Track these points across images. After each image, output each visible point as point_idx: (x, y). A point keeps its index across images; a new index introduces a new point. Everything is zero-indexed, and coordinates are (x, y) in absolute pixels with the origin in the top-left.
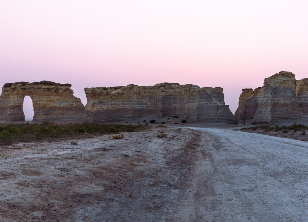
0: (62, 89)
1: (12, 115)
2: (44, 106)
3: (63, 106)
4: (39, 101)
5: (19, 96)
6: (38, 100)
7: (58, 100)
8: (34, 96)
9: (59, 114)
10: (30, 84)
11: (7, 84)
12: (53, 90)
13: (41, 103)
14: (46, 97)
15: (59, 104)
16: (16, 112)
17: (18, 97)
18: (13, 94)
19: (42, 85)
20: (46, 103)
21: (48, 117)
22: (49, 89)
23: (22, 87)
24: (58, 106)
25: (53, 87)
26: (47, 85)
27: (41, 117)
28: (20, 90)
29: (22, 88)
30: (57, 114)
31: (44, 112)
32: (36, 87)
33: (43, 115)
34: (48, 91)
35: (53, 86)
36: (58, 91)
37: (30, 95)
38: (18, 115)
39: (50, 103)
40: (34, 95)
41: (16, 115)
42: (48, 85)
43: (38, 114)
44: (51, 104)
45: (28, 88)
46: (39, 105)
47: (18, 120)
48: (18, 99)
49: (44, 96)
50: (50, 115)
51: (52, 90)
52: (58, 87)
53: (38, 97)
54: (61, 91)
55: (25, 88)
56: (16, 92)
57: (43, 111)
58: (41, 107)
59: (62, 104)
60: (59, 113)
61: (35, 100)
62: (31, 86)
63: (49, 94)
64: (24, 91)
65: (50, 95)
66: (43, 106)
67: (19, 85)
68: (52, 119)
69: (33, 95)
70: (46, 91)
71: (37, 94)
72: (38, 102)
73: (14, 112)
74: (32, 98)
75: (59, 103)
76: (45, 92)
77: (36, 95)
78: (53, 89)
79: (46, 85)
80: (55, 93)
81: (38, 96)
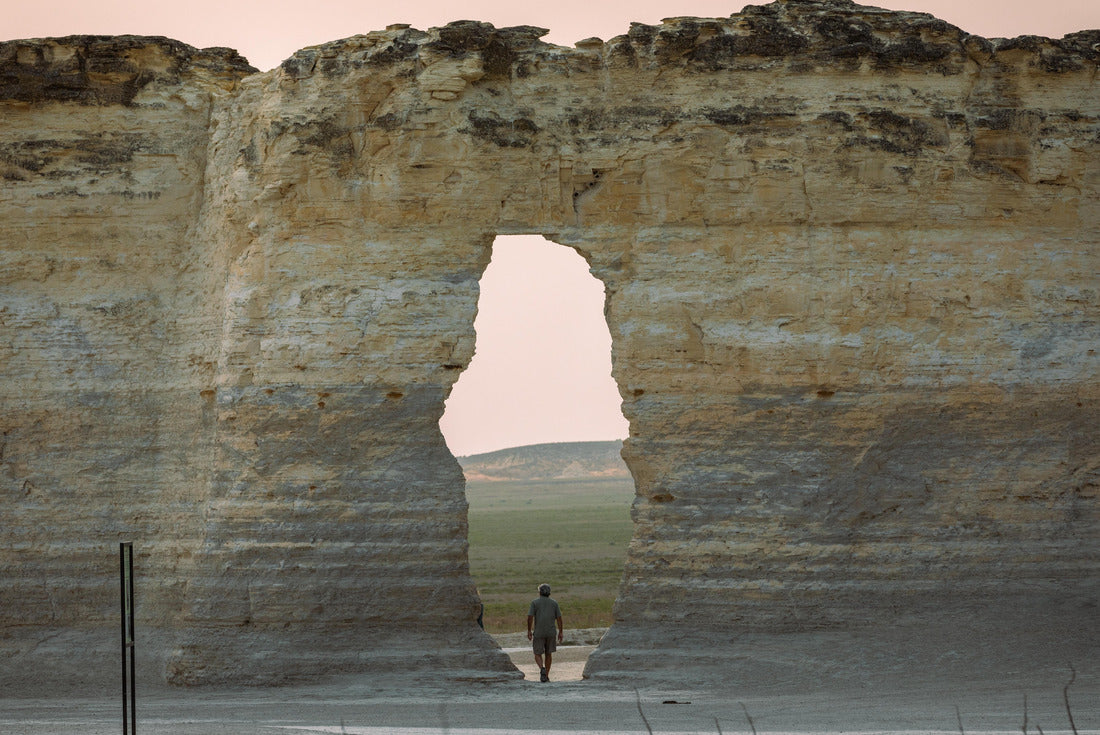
0: (1074, 117)
1: (323, 546)
2: (825, 392)
3: (1065, 374)
4: (740, 310)
5: (433, 243)
6: (721, 293)
7: (1011, 292)
8: (654, 246)
9: (1024, 498)
10: (596, 64)
11: (42, 47)
12: (956, 136)
13: (767, 338)
14: (861, 252)
15: (1014, 357)
16: (380, 495)
17: (416, 267)
18: (324, 221)
19: (802, 69)
20: (854, 340)
21: (870, 549)
22: (900, 122)
23: (486, 105)
24: (1011, 378)
25: (949, 87)
26: (865, 65)
27: (761, 567)
28: (460, 150)
29: (484, 128)
30: (998, 512)
31: (811, 486)
32: (689, 93)
33: (793, 523)
34: (892, 161)
35: (946, 72)
36: (1021, 152)
37: (592, 218)
38: (405, 536)
39: (896, 334)
40: (644, 218)
41: (386, 536)
42: (885, 62)
43: (708, 518)
44: (912, 359)
45: (558, 112)
46: (730, 379)
47: (410, 625)
48: (422, 288)
49: (825, 237)
50: (891, 527)
51: (938, 144)
52: (1015, 100)
53: (726, 252)
54: (1062, 145)
55: (526, 124)
56: (385, 181)
57: (794, 460)
58: (769, 410)
59: (1062, 348)
60: (1019, 487)
61: (662, 293)
62: (610, 89)
63: (900, 203)
64: (515, 162)
65: (912, 222)
66: (803, 390)
67: (446, 73)
68: (931, 584)
69: (631, 215)
70: (862, 155)
71: (714, 209)
72: (724, 332)
73: (357, 494)
74: (612, 269)
75: (1021, 341)
76: (846, 168)
77: (697, 217)
78: (957, 119)
79: (852, 68)
80: (973, 188)
81: (718, 239)
